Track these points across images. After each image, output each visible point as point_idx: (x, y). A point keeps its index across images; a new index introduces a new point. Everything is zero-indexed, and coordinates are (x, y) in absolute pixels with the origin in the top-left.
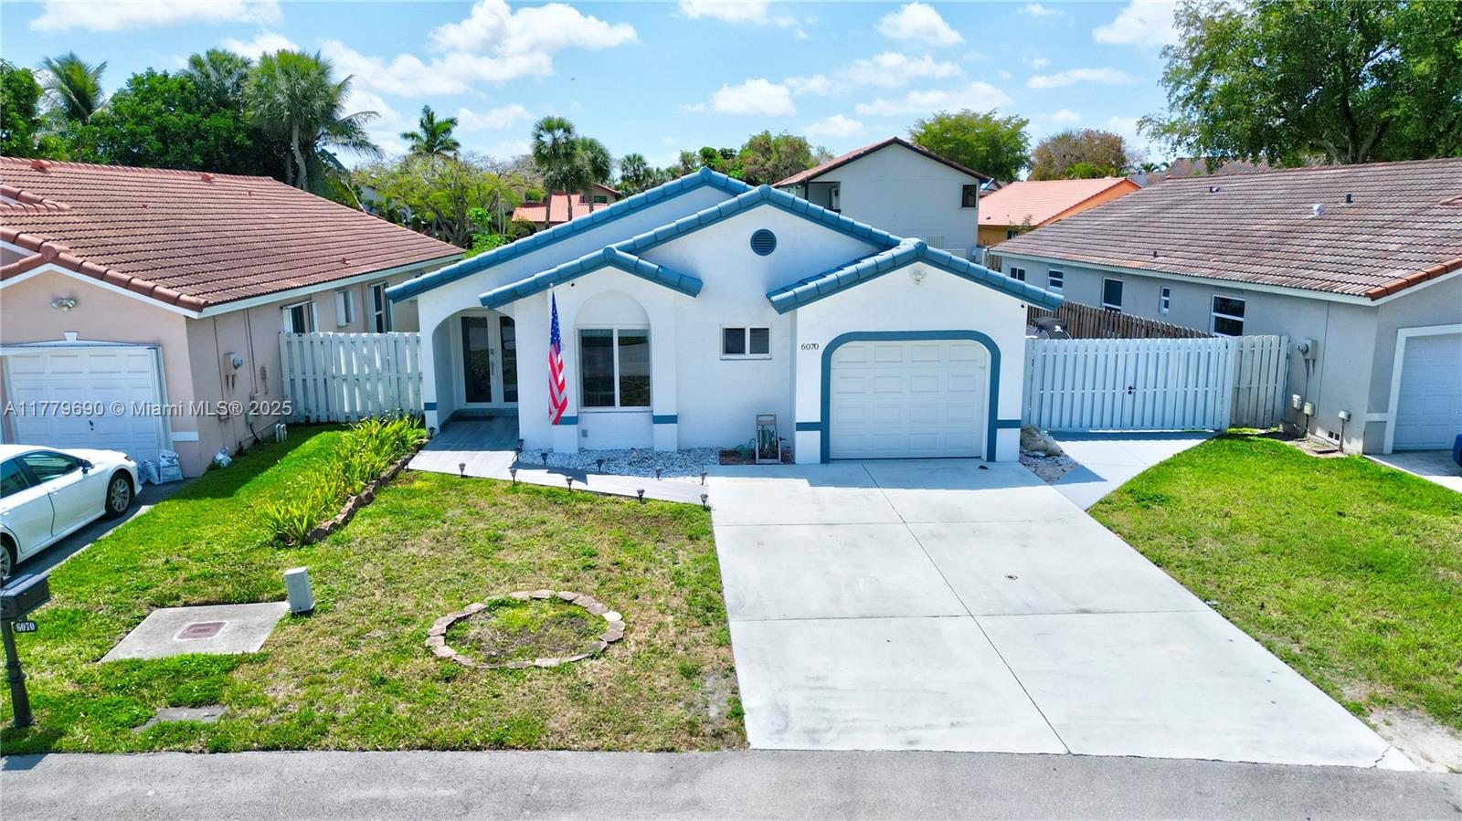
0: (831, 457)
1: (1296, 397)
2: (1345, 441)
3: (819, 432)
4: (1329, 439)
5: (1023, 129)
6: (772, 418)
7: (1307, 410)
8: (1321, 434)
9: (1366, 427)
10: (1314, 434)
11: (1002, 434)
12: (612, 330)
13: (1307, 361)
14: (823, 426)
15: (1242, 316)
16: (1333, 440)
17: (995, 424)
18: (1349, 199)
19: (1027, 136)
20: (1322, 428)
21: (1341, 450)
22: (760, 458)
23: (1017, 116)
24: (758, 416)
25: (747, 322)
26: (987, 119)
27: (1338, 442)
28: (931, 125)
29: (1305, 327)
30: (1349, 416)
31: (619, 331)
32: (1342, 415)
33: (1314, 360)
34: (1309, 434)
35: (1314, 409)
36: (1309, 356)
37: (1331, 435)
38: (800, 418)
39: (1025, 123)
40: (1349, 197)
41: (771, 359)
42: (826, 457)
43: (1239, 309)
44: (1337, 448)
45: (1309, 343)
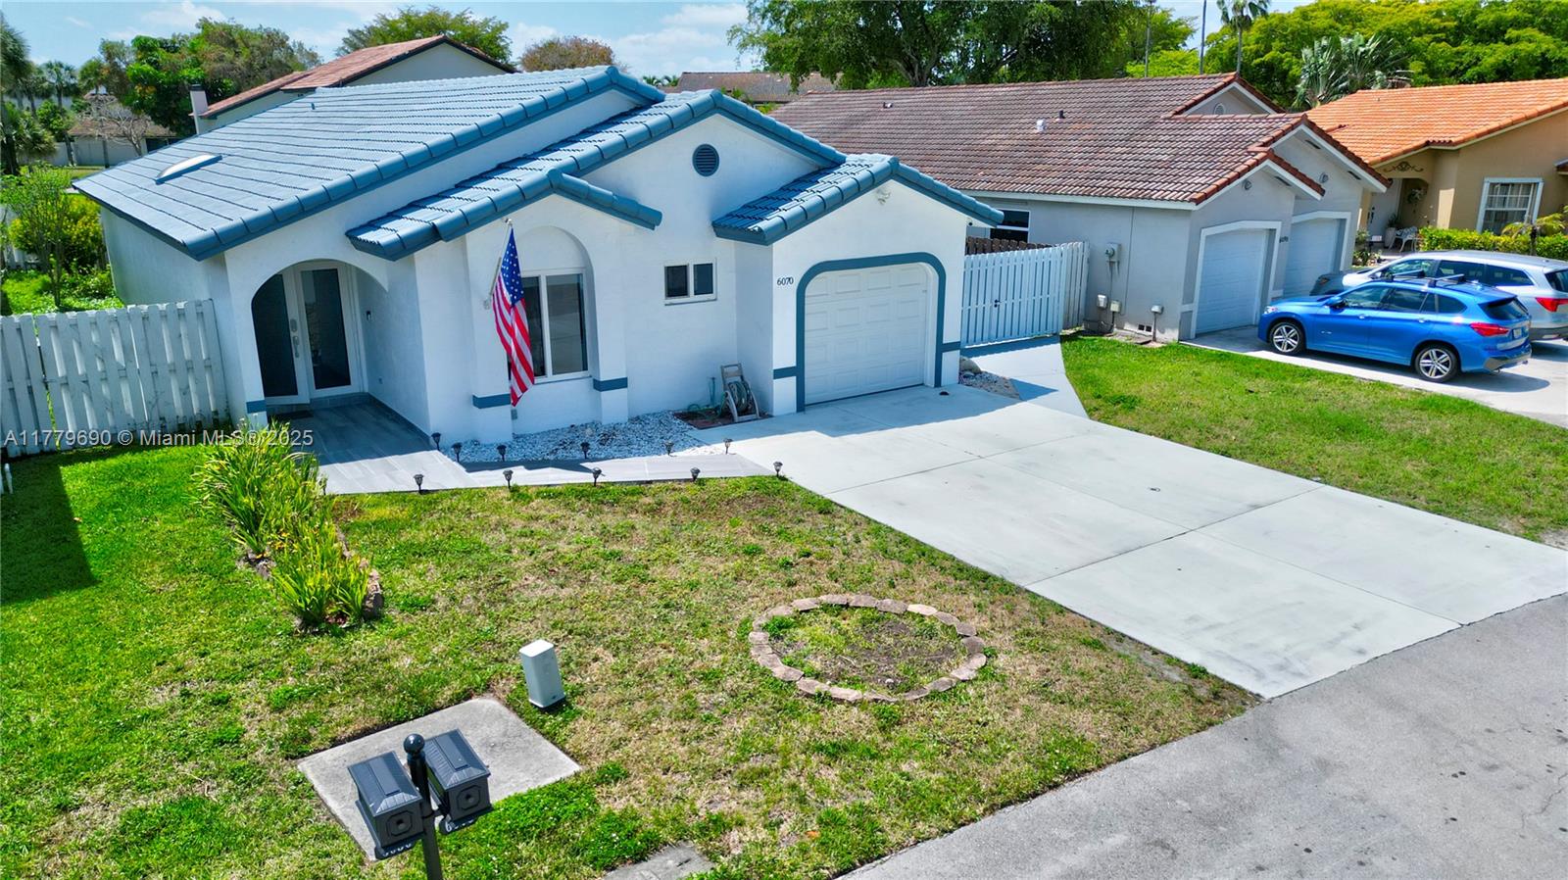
0: (806, 403)
1: (1102, 298)
2: (1157, 332)
3: (795, 377)
4: (1140, 331)
5: (504, 33)
6: (736, 368)
7: (1114, 307)
8: (1130, 328)
9: (1182, 317)
10: (1122, 329)
11: (947, 356)
12: (537, 279)
13: (1111, 263)
14: (797, 371)
15: (1027, 226)
16: (1144, 332)
17: (942, 348)
18: (1062, 116)
19: (508, 41)
20: (1131, 323)
21: (1155, 340)
22: (739, 415)
23: (494, 18)
24: (722, 368)
25: (690, 259)
26: (461, 19)
27: (1151, 333)
28: (395, 21)
29: (1106, 233)
30: (1162, 309)
31: (547, 278)
32: (1156, 309)
33: (1119, 262)
34: (1115, 330)
35: (1120, 307)
36: (1114, 259)
37: (1141, 328)
38: (778, 364)
39: (504, 27)
40: (1062, 112)
41: (715, 300)
42: (802, 406)
43: (1022, 219)
44: (1151, 338)
45: (1115, 247)
